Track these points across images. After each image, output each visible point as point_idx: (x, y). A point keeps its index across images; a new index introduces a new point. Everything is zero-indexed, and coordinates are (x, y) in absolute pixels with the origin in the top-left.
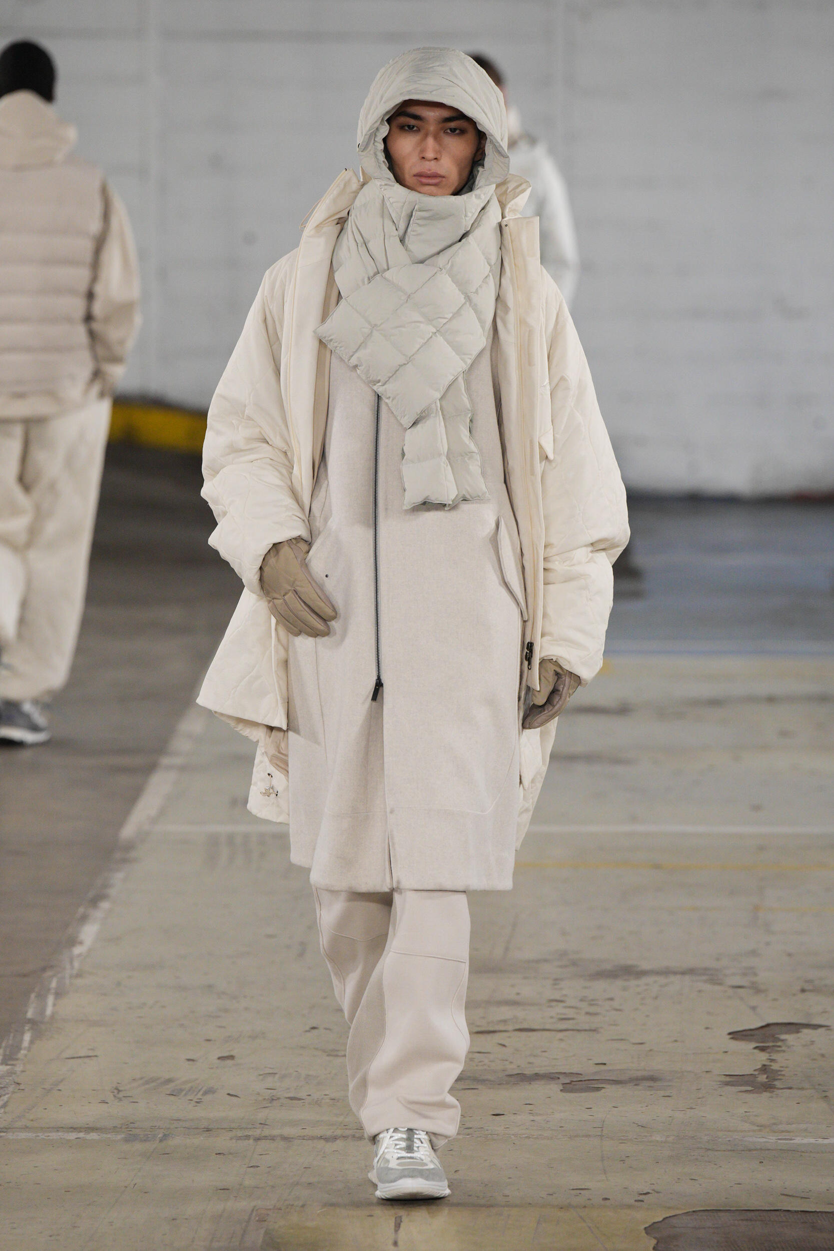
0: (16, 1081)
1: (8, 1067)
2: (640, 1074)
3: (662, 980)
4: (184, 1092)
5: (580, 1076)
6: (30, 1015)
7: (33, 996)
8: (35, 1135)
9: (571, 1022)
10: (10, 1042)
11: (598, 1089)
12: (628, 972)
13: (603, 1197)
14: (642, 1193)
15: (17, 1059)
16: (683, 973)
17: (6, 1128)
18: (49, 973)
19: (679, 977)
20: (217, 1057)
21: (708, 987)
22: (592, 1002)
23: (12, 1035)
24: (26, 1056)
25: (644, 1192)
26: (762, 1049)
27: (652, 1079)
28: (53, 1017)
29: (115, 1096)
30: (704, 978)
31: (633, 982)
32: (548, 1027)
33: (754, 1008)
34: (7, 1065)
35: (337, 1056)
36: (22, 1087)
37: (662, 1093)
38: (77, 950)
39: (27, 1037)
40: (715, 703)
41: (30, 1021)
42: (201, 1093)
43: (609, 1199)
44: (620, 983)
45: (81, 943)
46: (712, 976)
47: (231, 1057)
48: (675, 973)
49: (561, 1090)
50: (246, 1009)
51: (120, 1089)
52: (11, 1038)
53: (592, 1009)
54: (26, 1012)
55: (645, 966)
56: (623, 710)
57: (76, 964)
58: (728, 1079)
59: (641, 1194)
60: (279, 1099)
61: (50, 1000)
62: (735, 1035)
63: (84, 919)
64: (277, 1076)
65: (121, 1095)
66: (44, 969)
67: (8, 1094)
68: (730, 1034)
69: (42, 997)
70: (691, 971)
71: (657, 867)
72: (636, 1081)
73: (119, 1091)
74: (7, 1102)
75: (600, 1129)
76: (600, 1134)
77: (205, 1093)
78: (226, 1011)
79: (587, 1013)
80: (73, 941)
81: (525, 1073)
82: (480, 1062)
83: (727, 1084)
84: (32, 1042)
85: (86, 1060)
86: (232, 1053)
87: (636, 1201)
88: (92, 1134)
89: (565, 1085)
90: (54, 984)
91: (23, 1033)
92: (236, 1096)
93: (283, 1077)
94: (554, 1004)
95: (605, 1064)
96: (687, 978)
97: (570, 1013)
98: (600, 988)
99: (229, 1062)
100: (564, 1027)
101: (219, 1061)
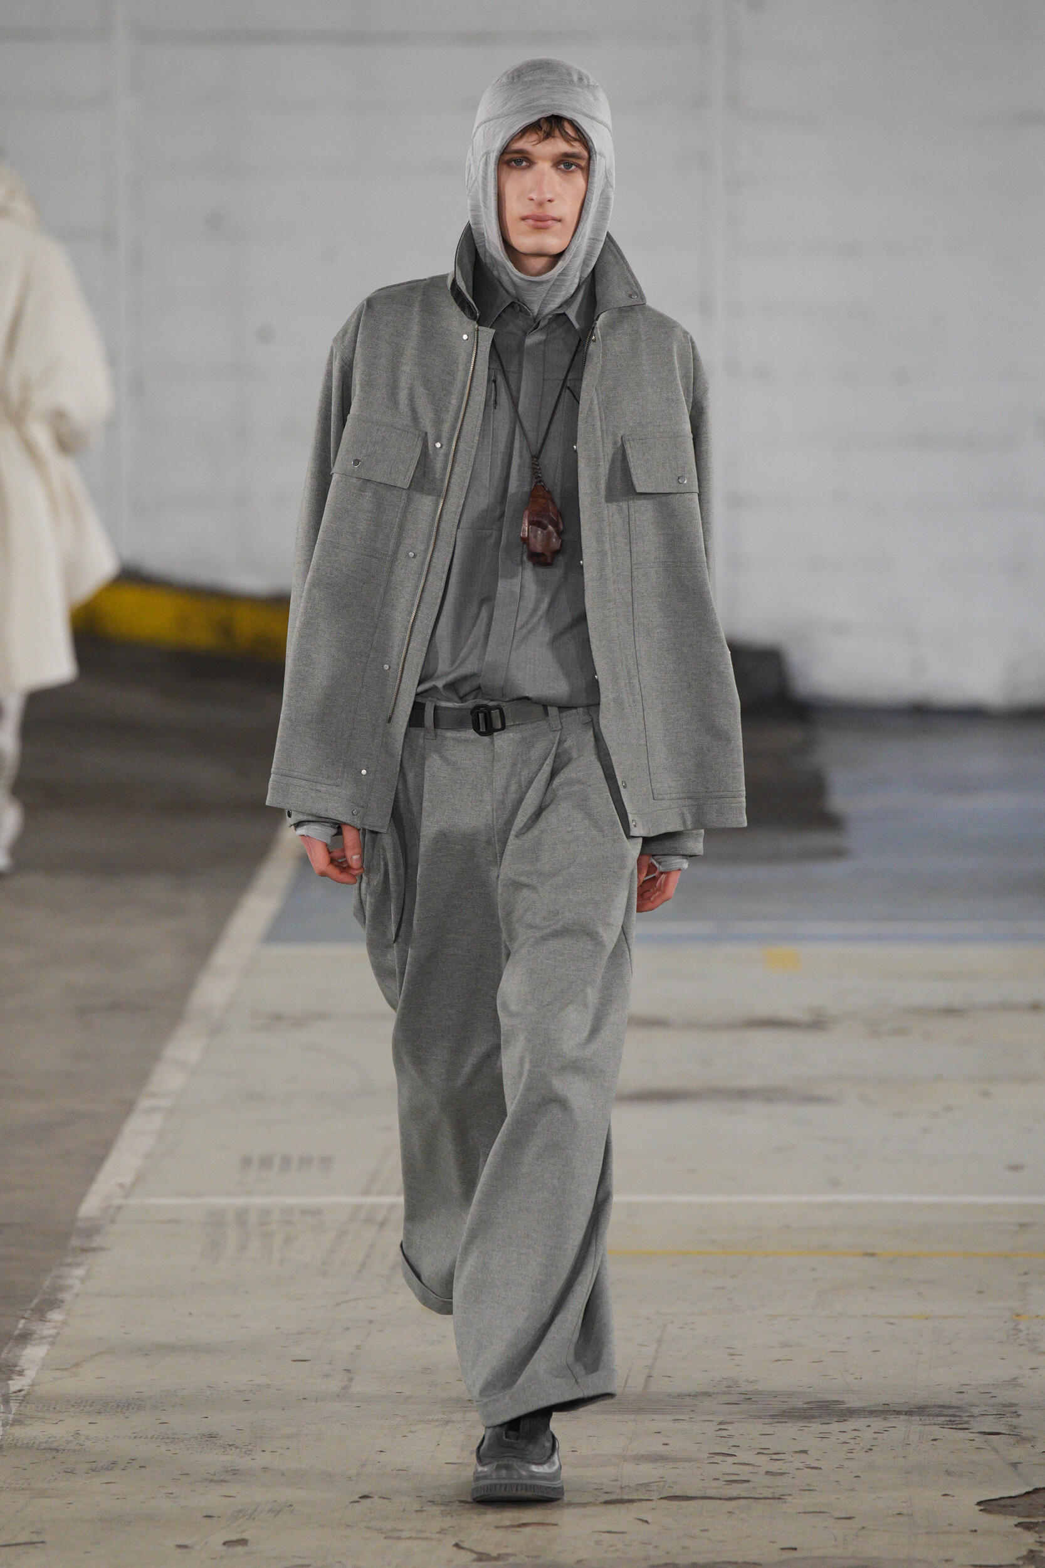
3: (877, 1424)
9: (744, 1485)
12: (827, 1410)
16: (909, 1413)
19: (903, 1418)
20: (222, 1541)
21: (947, 1433)
22: (775, 1456)
26: (1028, 1527)
30: (940, 1419)
31: (835, 1427)
32: (710, 1493)
33: (1014, 1465)
35: (399, 1538)
38: (15, 1384)
40: (950, 1012)
44: (816, 1427)
45: (21, 1373)
46: (953, 1417)
47: (243, 1542)
48: (898, 1413)
50: (265, 1469)
53: (776, 1467)
55: (853, 1402)
56: (817, 1023)
62: (987, 1506)
63: (26, 1337)
68: (979, 1504)
70: (921, 1410)
78: (235, 1472)
79: (768, 1473)
80: (11, 1372)
81: (677, 1562)
82: (611, 1546)
85: (28, 1548)
86: (245, 1536)
94: (718, 1459)
95: (795, 1549)
96: (915, 1419)
97: (744, 1472)
98: (787, 1434)
99: (240, 1549)
100: (734, 1494)
101: (225, 1548)
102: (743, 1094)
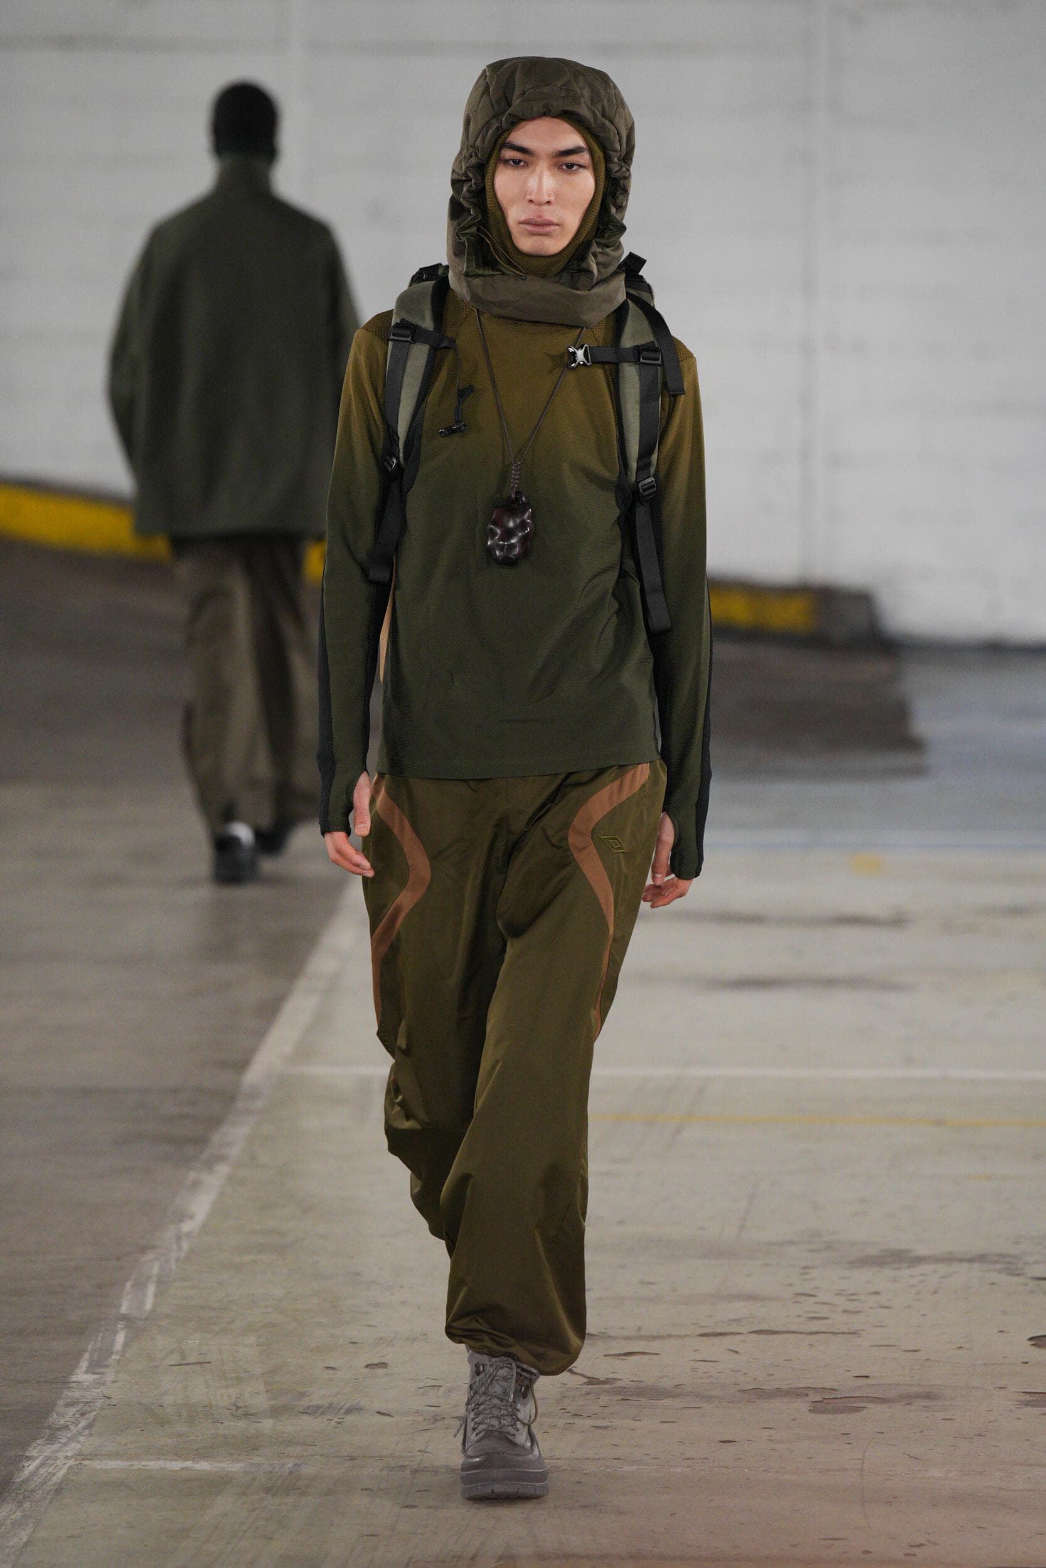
0: (106, 1394)
1: (96, 1376)
2: (915, 1389)
3: (942, 1269)
4: (322, 1410)
5: (835, 1392)
6: (124, 1309)
7: (128, 1284)
8: (129, 1463)
9: (826, 1321)
10: (99, 1344)
11: (858, 1409)
12: (898, 1258)
13: (865, 1549)
14: (914, 1544)
15: (107, 1366)
16: (971, 1260)
17: (92, 1455)
18: (149, 1256)
19: (965, 1265)
20: (365, 1364)
21: (1004, 1278)
22: (852, 1297)
23: (101, 1334)
24: (118, 1361)
25: (917, 1543)
27: (929, 1396)
28: (153, 1311)
29: (232, 1414)
30: (998, 1266)
31: (905, 1272)
32: (793, 1328)
34: (94, 1373)
36: (113, 1402)
37: (942, 1415)
38: (186, 1227)
39: (120, 1338)
40: (1017, 911)
41: (125, 1318)
42: (343, 1411)
43: (870, 1552)
44: (888, 1272)
45: (191, 1217)
46: (1010, 1265)
47: (383, 1365)
48: (961, 1260)
49: (810, 1411)
50: (403, 1303)
51: (240, 1405)
52: (100, 1339)
53: (851, 1306)
54: (120, 1305)
55: (921, 1250)
56: (898, 921)
57: (185, 1245)
58: (1028, 1398)
59: (912, 1546)
60: (444, 1418)
61: (151, 1289)
62: (1038, 1341)
63: (196, 1185)
64: (442, 1389)
65: (240, 1411)
66: (143, 1250)
67: (96, 1410)
68: (1031, 1339)
69: (140, 1286)
70: (982, 1258)
71: (939, 1123)
72: (908, 1399)
73: (238, 1408)
74: (94, 1420)
75: (860, 1461)
76: (860, 1467)
77: (349, 1411)
78: (377, 1305)
79: (845, 1311)
80: (182, 1216)
81: (763, 1387)
82: (706, 1373)
83: (1028, 1404)
84: (126, 1345)
85: (196, 1368)
86: (384, 1360)
87: (906, 1555)
88: (202, 1463)
89: (814, 1404)
90: (155, 1270)
91: (115, 1332)
92: (389, 1415)
93: (450, 1390)
94: (802, 1299)
95: (867, 1377)
96: (976, 1266)
97: (824, 1311)
98: (862, 1278)
99: (380, 1371)
100: (815, 1329)
101: (366, 1370)
102: (829, 983)
